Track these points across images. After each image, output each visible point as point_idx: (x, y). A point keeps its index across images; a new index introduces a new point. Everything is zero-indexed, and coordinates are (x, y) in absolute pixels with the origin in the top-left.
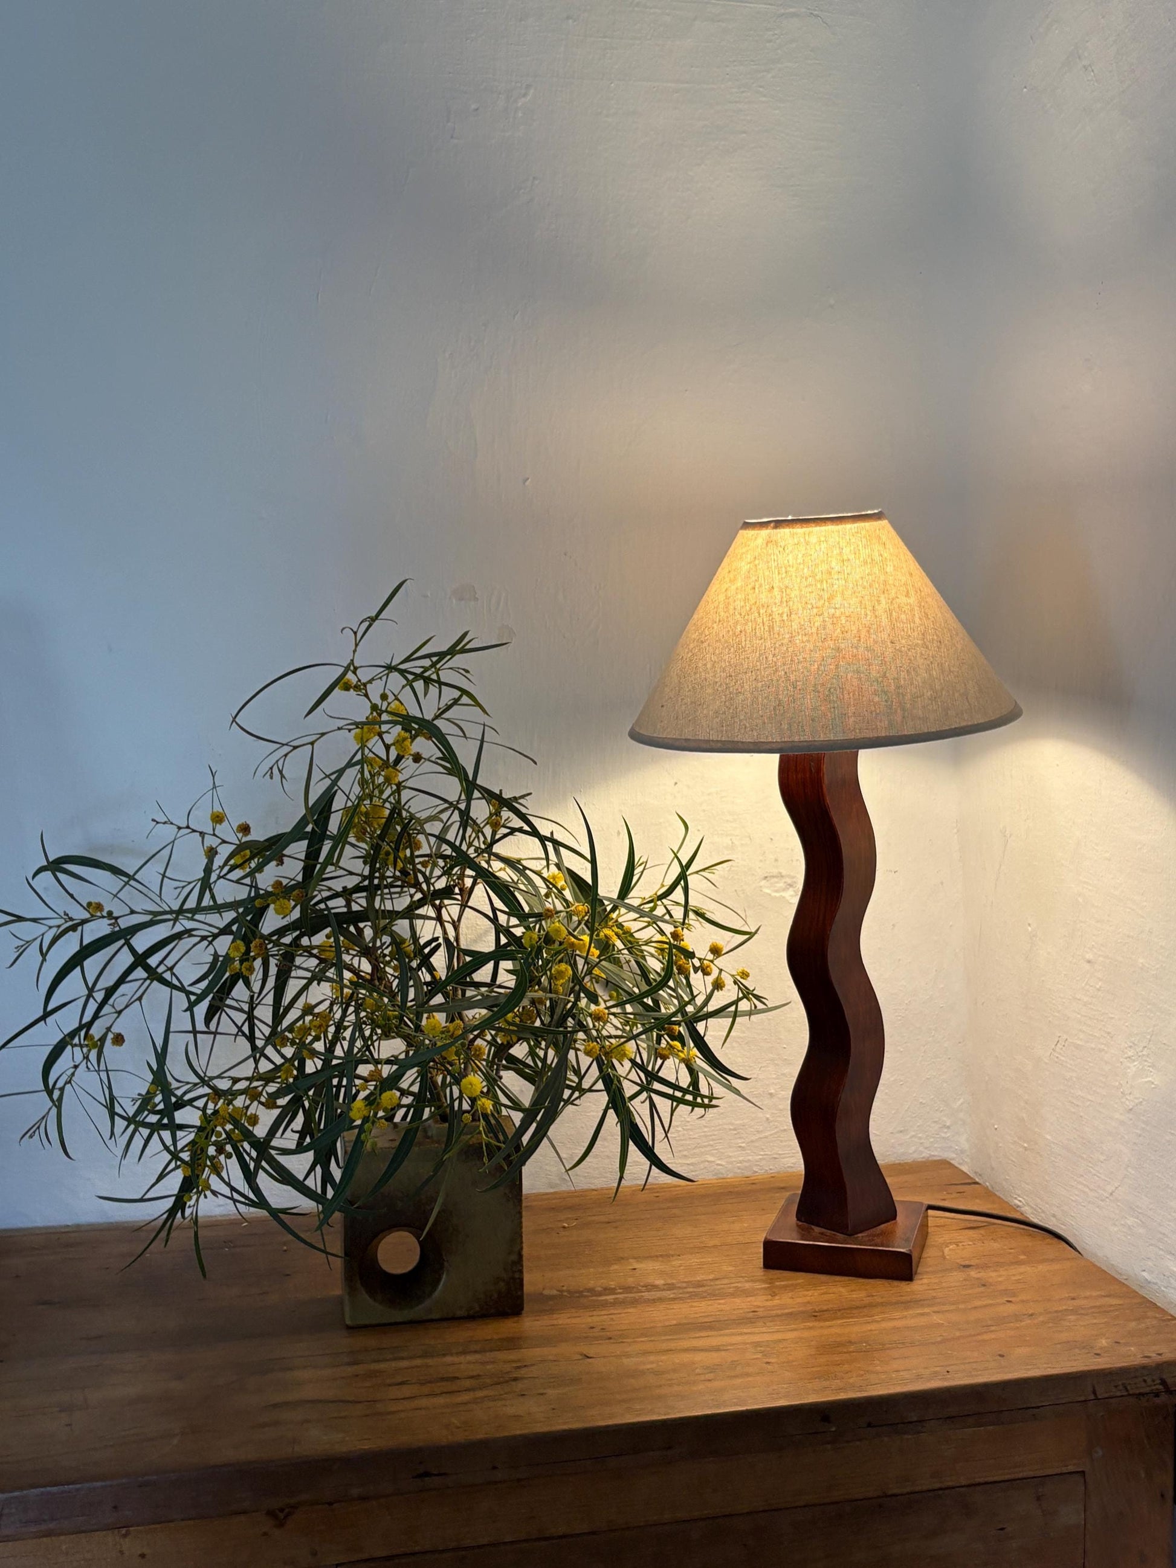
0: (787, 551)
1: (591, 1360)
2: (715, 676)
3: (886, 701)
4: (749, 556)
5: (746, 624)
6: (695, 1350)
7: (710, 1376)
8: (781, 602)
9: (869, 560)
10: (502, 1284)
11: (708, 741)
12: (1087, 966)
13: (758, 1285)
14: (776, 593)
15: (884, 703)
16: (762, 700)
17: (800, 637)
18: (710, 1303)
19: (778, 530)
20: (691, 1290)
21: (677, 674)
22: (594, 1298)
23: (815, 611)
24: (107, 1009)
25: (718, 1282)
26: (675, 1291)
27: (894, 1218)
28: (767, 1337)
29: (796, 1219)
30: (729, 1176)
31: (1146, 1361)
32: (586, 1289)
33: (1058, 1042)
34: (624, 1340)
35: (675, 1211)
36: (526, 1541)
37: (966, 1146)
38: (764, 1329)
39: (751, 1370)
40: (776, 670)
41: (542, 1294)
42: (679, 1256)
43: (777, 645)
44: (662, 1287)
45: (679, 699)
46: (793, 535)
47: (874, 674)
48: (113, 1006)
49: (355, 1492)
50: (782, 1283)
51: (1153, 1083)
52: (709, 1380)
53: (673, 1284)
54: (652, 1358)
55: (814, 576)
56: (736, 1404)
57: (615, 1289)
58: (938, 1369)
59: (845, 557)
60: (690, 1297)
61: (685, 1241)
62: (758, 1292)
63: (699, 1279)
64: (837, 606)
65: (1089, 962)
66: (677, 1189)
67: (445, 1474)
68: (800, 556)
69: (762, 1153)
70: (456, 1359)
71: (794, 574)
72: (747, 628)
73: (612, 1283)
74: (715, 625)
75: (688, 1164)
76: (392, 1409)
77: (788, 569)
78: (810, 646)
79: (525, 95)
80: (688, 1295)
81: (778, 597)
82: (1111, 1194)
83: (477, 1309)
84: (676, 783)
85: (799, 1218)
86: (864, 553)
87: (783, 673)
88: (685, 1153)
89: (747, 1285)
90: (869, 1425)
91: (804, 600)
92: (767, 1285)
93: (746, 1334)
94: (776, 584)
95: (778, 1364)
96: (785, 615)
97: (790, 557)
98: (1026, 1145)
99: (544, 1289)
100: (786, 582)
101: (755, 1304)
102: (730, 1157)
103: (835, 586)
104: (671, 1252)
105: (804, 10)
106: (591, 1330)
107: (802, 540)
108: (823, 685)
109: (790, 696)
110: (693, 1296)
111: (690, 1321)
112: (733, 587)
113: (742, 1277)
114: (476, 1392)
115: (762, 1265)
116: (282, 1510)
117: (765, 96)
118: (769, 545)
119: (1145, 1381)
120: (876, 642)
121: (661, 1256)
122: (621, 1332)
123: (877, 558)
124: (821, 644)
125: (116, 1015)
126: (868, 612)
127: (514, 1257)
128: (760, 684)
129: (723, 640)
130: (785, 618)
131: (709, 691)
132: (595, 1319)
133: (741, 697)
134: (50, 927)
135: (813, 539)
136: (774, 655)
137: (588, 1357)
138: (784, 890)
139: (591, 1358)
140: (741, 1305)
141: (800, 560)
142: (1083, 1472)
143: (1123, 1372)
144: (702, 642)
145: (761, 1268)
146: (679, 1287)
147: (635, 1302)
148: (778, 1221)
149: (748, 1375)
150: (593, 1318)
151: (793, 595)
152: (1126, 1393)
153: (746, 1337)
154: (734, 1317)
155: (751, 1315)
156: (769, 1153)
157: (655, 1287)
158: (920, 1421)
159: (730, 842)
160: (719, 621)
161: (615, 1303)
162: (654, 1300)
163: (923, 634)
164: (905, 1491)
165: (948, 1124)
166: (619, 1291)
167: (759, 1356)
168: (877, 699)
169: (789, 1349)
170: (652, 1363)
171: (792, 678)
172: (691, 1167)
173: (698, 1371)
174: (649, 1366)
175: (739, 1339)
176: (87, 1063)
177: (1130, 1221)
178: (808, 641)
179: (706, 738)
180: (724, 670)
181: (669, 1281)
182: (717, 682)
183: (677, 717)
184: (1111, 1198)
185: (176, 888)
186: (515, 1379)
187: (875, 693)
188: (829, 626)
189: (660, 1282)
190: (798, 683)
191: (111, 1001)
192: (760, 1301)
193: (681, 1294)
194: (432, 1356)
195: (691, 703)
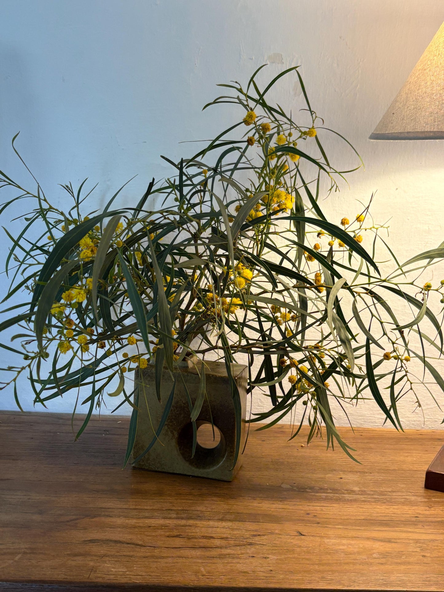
1: (303, 537)
2: (432, 90)
6: (374, 539)
7: (383, 560)
11: (424, 132)
13: (419, 499)
18: (388, 507)
20: (376, 497)
21: (406, 93)
22: (313, 494)
25: (394, 494)
26: (365, 496)
28: (424, 537)
30: (407, 428)
32: (308, 487)
34: (328, 526)
35: (372, 445)
38: (422, 531)
39: (412, 560)
41: (280, 486)
42: (371, 473)
44: (357, 492)
45: (406, 107)
50: (436, 499)
52: (382, 564)
53: (365, 491)
54: (344, 541)
56: (399, 585)
57: (327, 489)
60: (375, 502)
61: (375, 465)
62: (420, 503)
63: (381, 490)
66: (374, 432)
69: (428, 417)
70: (216, 524)
73: (326, 485)
74: (435, 58)
75: (381, 418)
80: (374, 500)
84: (397, 189)
89: (413, 498)
92: (426, 500)
93: (410, 532)
95: (431, 558)
99: (282, 483)
101: (418, 511)
104: (366, 470)
106: (307, 516)
110: (377, 501)
111: (373, 518)
113: (410, 492)
114: (222, 550)
115: (424, 486)
121: (359, 472)
122: (326, 520)
129: (440, 66)
131: (428, 100)
132: (311, 508)
137: (302, 535)
139: (304, 535)
140: (409, 511)
144: (425, 70)
145: (423, 488)
147: (338, 500)
148: (436, 460)
149: (409, 563)
150: (310, 507)
153: (410, 534)
154: (403, 519)
155: (414, 519)
156: (432, 418)
157: (353, 492)
159: (427, 228)
161: (326, 499)
162: (351, 500)
166: (329, 491)
167: (418, 550)
169: (439, 547)
170: (344, 545)
173: (375, 555)
174: (341, 547)
175: (404, 535)
179: (422, 130)
180: (439, 85)
181: (363, 489)
182: (433, 94)
183: (403, 119)
186: (251, 544)
189: (356, 489)
192: (422, 510)
193: (369, 498)
194: (201, 520)
195: (414, 109)
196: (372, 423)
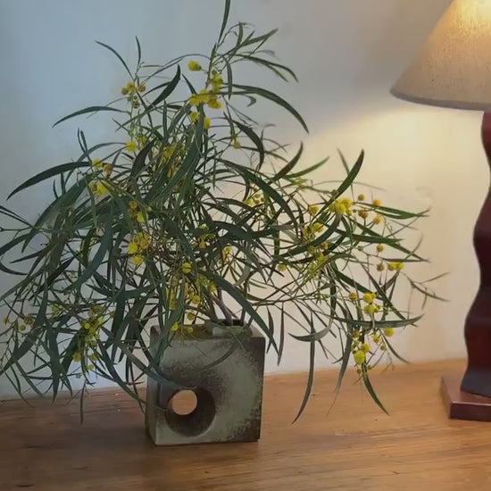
10: (249, 423)
83: (233, 437)
127: (257, 408)
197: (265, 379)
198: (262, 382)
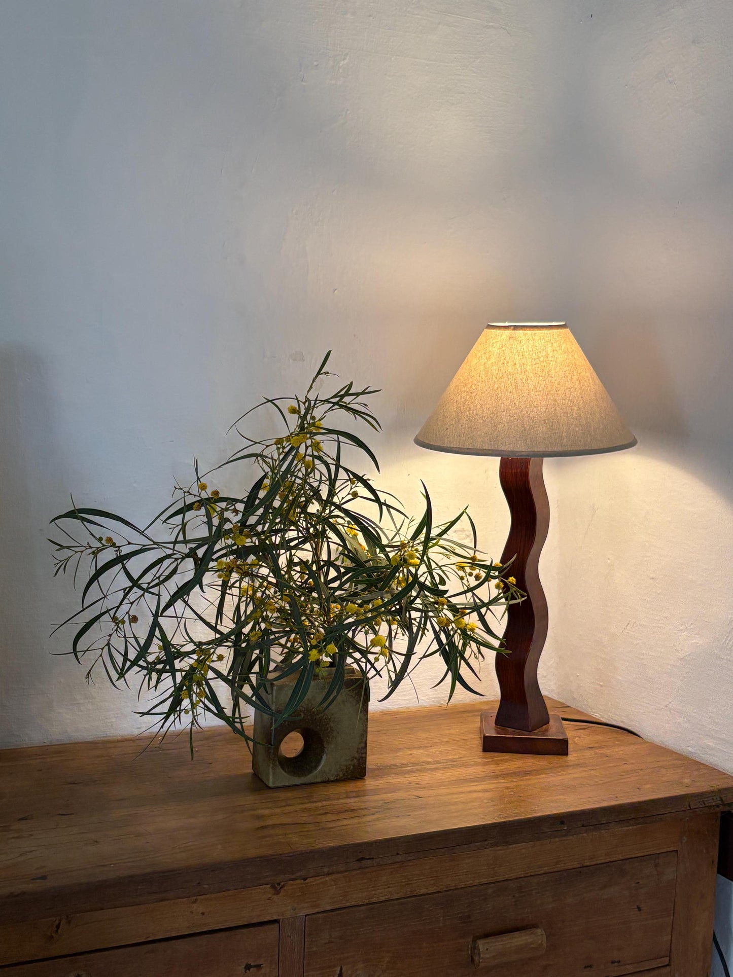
0: (522, 344)
1: (423, 798)
2: (483, 413)
3: (582, 430)
4: (498, 345)
5: (500, 384)
8: (521, 372)
9: (566, 351)
10: (355, 760)
12: (652, 581)
14: (518, 367)
15: (581, 431)
16: (514, 427)
17: (533, 392)
18: (466, 769)
19: (516, 331)
20: (450, 763)
21: (454, 411)
23: (541, 378)
24: (126, 601)
25: (462, 759)
27: (548, 722)
29: (494, 725)
31: (712, 789)
33: (628, 624)
34: (433, 788)
36: (404, 898)
37: (553, 687)
40: (522, 411)
41: (376, 767)
42: (431, 747)
43: (521, 396)
44: (433, 763)
45: (460, 425)
46: (525, 335)
47: (575, 415)
48: (129, 599)
49: (326, 870)
51: (698, 643)
53: (438, 761)
55: (538, 358)
57: (408, 764)
58: (611, 796)
59: (555, 348)
63: (450, 758)
64: (553, 376)
65: (653, 578)
67: (373, 858)
68: (530, 347)
71: (527, 357)
72: (501, 386)
74: (479, 384)
75: (405, 700)
76: (332, 826)
77: (524, 354)
78: (539, 398)
79: (344, 59)
80: (450, 766)
81: (519, 369)
82: (666, 706)
83: (342, 776)
84: (409, 475)
85: (496, 724)
86: (563, 347)
87: (525, 412)
88: (405, 693)
90: (583, 826)
91: (534, 372)
94: (517, 363)
96: (524, 380)
97: (524, 347)
98: (601, 683)
99: (377, 764)
100: (524, 361)
102: (429, 695)
103: (551, 365)
104: (426, 745)
105: (498, 25)
107: (531, 337)
108: (548, 420)
109: (531, 426)
110: (454, 766)
112: (489, 362)
116: (279, 884)
117: (474, 73)
118: (511, 339)
119: (713, 799)
120: (574, 397)
121: (421, 747)
122: (428, 785)
123: (570, 350)
124: (545, 397)
125: (130, 605)
126: (569, 381)
127: (363, 745)
128: (512, 419)
129: (486, 392)
130: (524, 381)
131: (480, 421)
133: (501, 425)
134: (76, 552)
135: (537, 338)
136: (519, 402)
138: (464, 539)
141: (530, 349)
142: (677, 851)
143: (702, 795)
144: (471, 393)
146: (442, 763)
151: (528, 369)
152: (704, 806)
157: (429, 763)
158: (607, 823)
160: (482, 381)
162: (433, 769)
163: (595, 394)
164: (592, 863)
165: (545, 675)
166: (410, 765)
168: (577, 429)
171: (531, 416)
172: (407, 701)
176: (117, 633)
177: (680, 720)
178: (539, 395)
180: (489, 409)
181: (435, 760)
182: (484, 416)
184: (666, 708)
185: (170, 529)
187: (576, 426)
188: (549, 388)
189: (430, 760)
190: (535, 419)
191: (128, 597)
193: (446, 765)
195: (469, 428)
196: (397, 705)
197: (369, 715)
198: (367, 719)
